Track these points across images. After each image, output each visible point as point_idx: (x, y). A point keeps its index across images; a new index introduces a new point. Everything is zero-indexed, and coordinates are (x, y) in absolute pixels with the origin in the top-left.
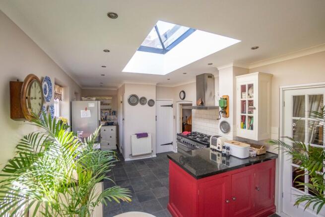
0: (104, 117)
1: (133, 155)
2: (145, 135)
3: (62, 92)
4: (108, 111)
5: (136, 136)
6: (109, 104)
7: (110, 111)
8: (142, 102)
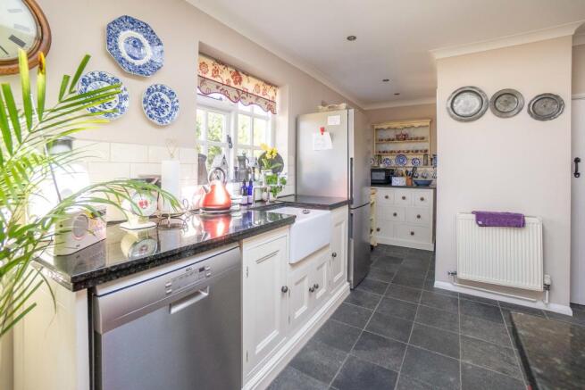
0: (410, 170)
1: (461, 275)
2: (514, 221)
3: (277, 96)
4: (421, 157)
5: (474, 216)
6: (423, 138)
7: (426, 155)
8: (501, 108)
